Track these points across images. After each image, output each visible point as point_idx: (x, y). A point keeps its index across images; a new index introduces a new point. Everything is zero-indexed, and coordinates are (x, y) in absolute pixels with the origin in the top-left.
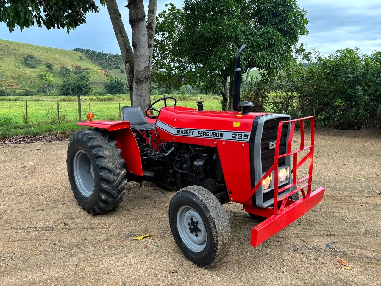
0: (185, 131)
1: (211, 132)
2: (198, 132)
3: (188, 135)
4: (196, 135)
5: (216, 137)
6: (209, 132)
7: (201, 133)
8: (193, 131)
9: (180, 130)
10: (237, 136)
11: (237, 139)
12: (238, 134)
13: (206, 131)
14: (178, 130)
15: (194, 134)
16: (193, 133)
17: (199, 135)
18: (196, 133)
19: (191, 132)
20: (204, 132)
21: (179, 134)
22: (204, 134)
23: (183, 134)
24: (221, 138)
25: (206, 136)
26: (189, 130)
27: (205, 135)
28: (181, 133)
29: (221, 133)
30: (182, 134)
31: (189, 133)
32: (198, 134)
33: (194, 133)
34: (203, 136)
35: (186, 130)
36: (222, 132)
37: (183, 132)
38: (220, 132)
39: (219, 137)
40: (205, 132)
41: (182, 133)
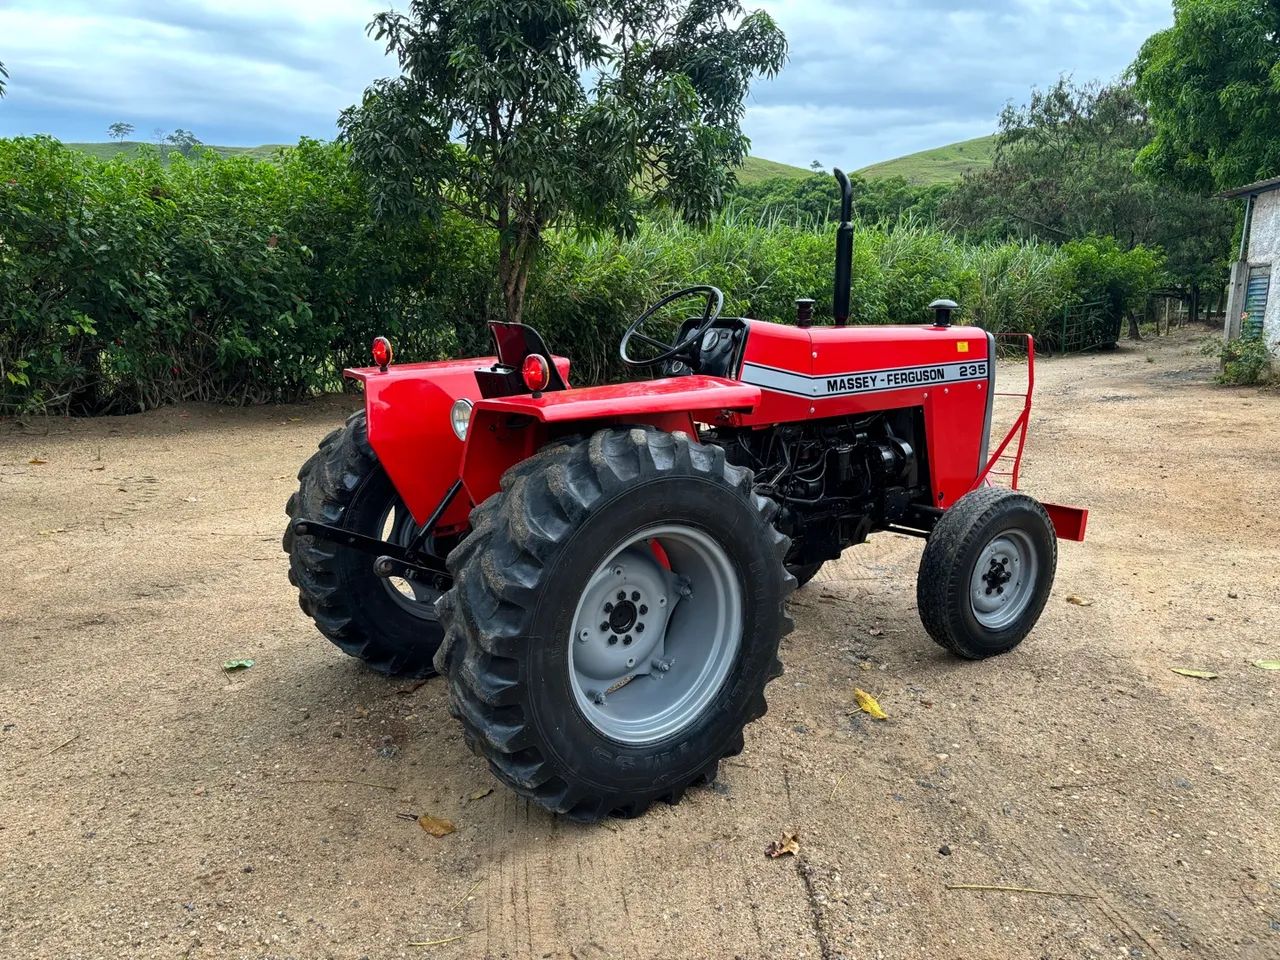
0: (852, 380)
1: (918, 370)
2: (888, 376)
3: (863, 389)
4: (885, 384)
5: (930, 381)
6: (914, 371)
7: (896, 379)
8: (873, 375)
9: (835, 382)
10: (969, 371)
11: (969, 376)
12: (968, 366)
13: (907, 372)
14: (829, 382)
15: (879, 384)
16: (874, 380)
17: (892, 384)
18: (883, 380)
19: (869, 380)
20: (902, 374)
21: (835, 392)
22: (902, 380)
23: (848, 390)
24: (940, 380)
25: (909, 383)
26: (861, 376)
27: (905, 379)
28: (841, 387)
29: (939, 370)
30: (843, 390)
31: (865, 382)
32: (889, 381)
33: (877, 382)
34: (901, 384)
35: (854, 377)
36: (940, 368)
37: (847, 385)
38: (936, 369)
39: (937, 380)
40: (905, 374)
41: (844, 387)
